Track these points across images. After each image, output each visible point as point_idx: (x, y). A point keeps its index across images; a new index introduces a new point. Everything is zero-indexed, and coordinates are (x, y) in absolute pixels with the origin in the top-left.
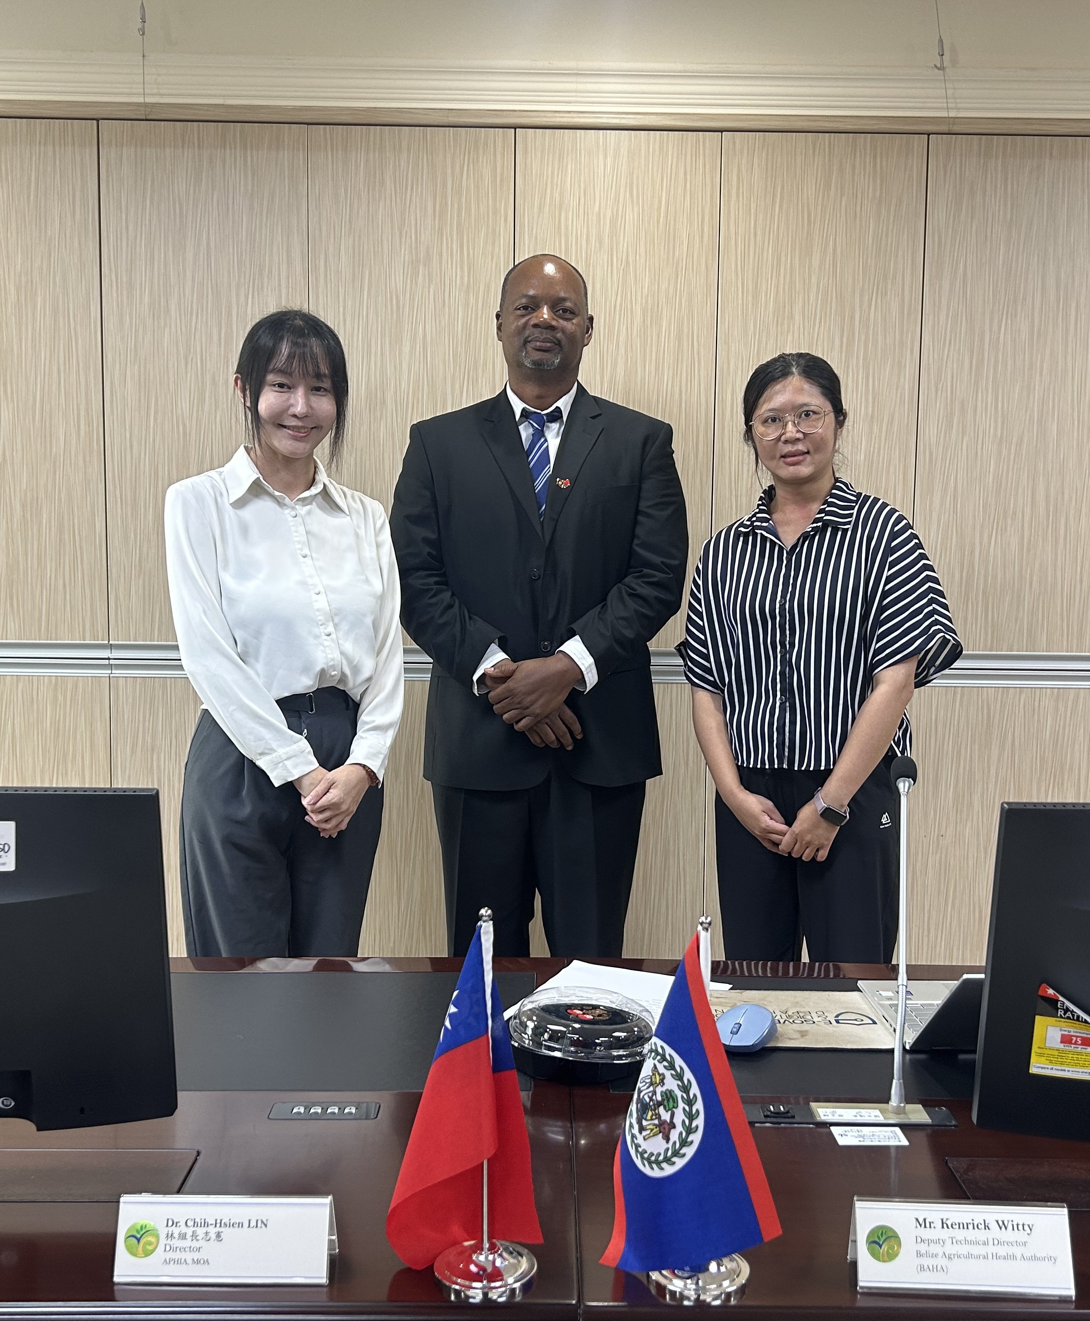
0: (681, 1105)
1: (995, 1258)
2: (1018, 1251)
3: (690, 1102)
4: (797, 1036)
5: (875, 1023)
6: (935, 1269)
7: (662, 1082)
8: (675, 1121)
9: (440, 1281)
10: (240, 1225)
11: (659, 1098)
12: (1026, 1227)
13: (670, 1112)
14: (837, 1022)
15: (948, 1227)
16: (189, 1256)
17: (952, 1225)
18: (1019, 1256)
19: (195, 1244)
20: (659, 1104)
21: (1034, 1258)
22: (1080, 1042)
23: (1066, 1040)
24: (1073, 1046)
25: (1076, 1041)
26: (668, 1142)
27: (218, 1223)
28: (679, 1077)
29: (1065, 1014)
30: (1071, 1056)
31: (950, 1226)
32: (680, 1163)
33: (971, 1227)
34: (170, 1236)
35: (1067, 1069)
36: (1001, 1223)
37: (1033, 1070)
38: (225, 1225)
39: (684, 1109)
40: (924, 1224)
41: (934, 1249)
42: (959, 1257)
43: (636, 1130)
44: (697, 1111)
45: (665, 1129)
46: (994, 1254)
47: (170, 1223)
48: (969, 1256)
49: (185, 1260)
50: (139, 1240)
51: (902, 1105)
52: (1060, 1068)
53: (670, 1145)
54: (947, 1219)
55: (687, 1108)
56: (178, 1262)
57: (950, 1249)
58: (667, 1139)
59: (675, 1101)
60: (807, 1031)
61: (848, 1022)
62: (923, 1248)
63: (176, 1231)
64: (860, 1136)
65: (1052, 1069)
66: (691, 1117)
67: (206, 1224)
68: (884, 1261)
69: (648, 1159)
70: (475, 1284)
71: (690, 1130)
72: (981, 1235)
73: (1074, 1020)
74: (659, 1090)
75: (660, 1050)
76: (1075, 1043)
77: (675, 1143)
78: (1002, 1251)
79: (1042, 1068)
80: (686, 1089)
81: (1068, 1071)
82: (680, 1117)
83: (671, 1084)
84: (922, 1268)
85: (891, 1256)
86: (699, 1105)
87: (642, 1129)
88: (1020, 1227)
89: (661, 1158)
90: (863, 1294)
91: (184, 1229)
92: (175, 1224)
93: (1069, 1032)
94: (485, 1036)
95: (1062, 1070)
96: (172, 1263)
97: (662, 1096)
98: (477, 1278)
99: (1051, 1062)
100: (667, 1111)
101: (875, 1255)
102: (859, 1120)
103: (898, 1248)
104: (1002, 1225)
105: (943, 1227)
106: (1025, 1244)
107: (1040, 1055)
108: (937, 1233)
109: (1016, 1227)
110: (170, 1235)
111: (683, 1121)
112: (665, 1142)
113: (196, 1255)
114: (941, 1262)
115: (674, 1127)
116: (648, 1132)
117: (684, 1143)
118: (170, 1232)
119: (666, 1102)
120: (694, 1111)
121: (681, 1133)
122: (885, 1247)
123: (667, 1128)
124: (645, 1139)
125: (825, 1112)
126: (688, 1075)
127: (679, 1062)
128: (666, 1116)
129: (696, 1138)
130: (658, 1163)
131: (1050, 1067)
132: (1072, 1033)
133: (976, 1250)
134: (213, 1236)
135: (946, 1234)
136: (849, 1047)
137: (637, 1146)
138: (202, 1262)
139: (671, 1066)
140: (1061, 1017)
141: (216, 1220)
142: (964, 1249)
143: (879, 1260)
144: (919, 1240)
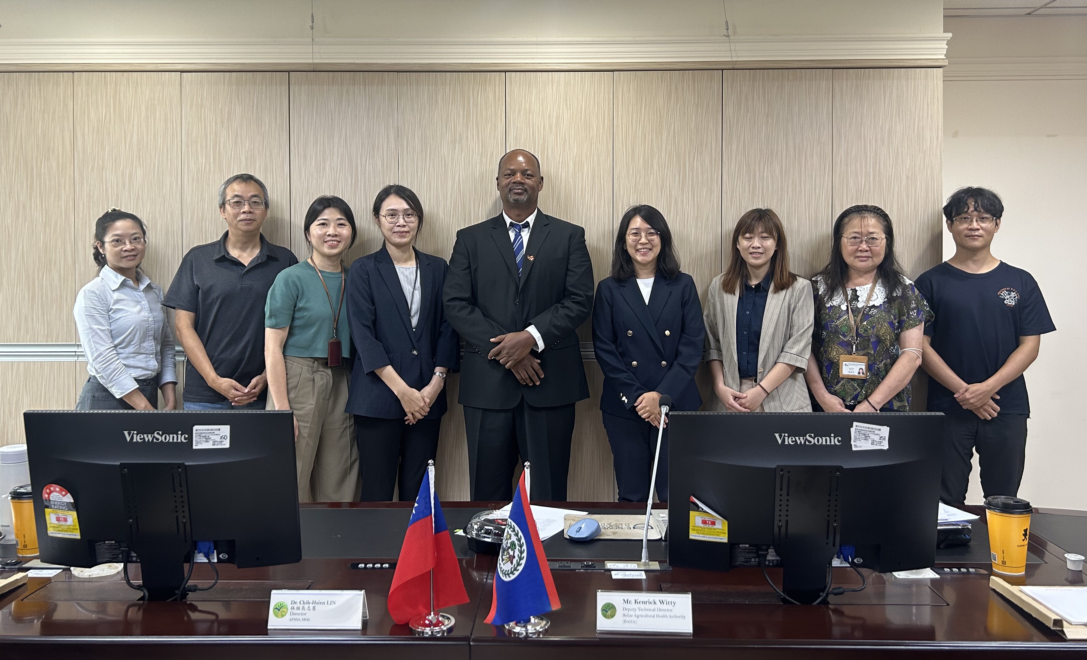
0: (517, 547)
1: (658, 617)
2: (668, 614)
3: (521, 546)
4: (613, 534)
5: (653, 528)
6: (630, 623)
7: (510, 538)
8: (515, 555)
9: (412, 629)
10: (324, 603)
11: (509, 545)
12: (673, 603)
13: (513, 552)
14: (633, 528)
15: (637, 603)
16: (301, 617)
17: (640, 602)
18: (668, 616)
19: (303, 612)
20: (509, 548)
21: (675, 617)
22: (710, 524)
23: (703, 523)
27: (314, 602)
28: (517, 535)
30: (707, 531)
32: (517, 573)
33: (648, 603)
34: (293, 608)
37: (692, 538)
38: (317, 603)
39: (518, 549)
40: (627, 602)
41: (631, 613)
42: (642, 616)
43: (501, 562)
46: (658, 615)
47: (293, 602)
48: (646, 616)
49: (299, 620)
50: (279, 610)
51: (647, 562)
53: (513, 566)
54: (637, 600)
55: (520, 549)
56: (296, 620)
57: (638, 613)
58: (512, 563)
59: (515, 546)
60: (617, 532)
61: (639, 528)
62: (626, 612)
63: (295, 606)
64: (624, 575)
65: (699, 537)
66: (521, 552)
67: (309, 603)
68: (608, 620)
69: (505, 573)
70: (427, 629)
71: (521, 559)
72: (652, 606)
73: (706, 514)
74: (509, 541)
75: (510, 524)
76: (708, 525)
77: (515, 565)
78: (661, 613)
79: (695, 536)
80: (519, 540)
81: (705, 538)
82: (517, 553)
83: (514, 538)
84: (625, 621)
85: (612, 616)
86: (525, 547)
87: (503, 560)
88: (670, 603)
89: (510, 572)
90: (597, 634)
91: (299, 605)
92: (295, 603)
93: (705, 519)
94: (430, 517)
95: (702, 538)
96: (293, 621)
97: (511, 545)
98: (429, 626)
99: (699, 533)
101: (605, 616)
102: (625, 568)
103: (615, 613)
104: (662, 602)
105: (635, 603)
106: (671, 610)
107: (693, 530)
108: (633, 606)
109: (668, 603)
111: (518, 555)
112: (511, 565)
113: (304, 617)
114: (634, 618)
115: (515, 558)
116: (505, 562)
117: (519, 564)
119: (512, 548)
120: (523, 550)
121: (517, 561)
122: (609, 613)
123: (512, 560)
124: (504, 565)
125: (611, 565)
126: (520, 534)
127: (517, 528)
129: (523, 562)
130: (508, 574)
131: (698, 535)
133: (652, 613)
134: (311, 608)
135: (637, 606)
136: (635, 539)
137: (501, 568)
138: (307, 620)
139: (514, 531)
140: (701, 512)
142: (644, 613)
143: (606, 619)
144: (624, 609)
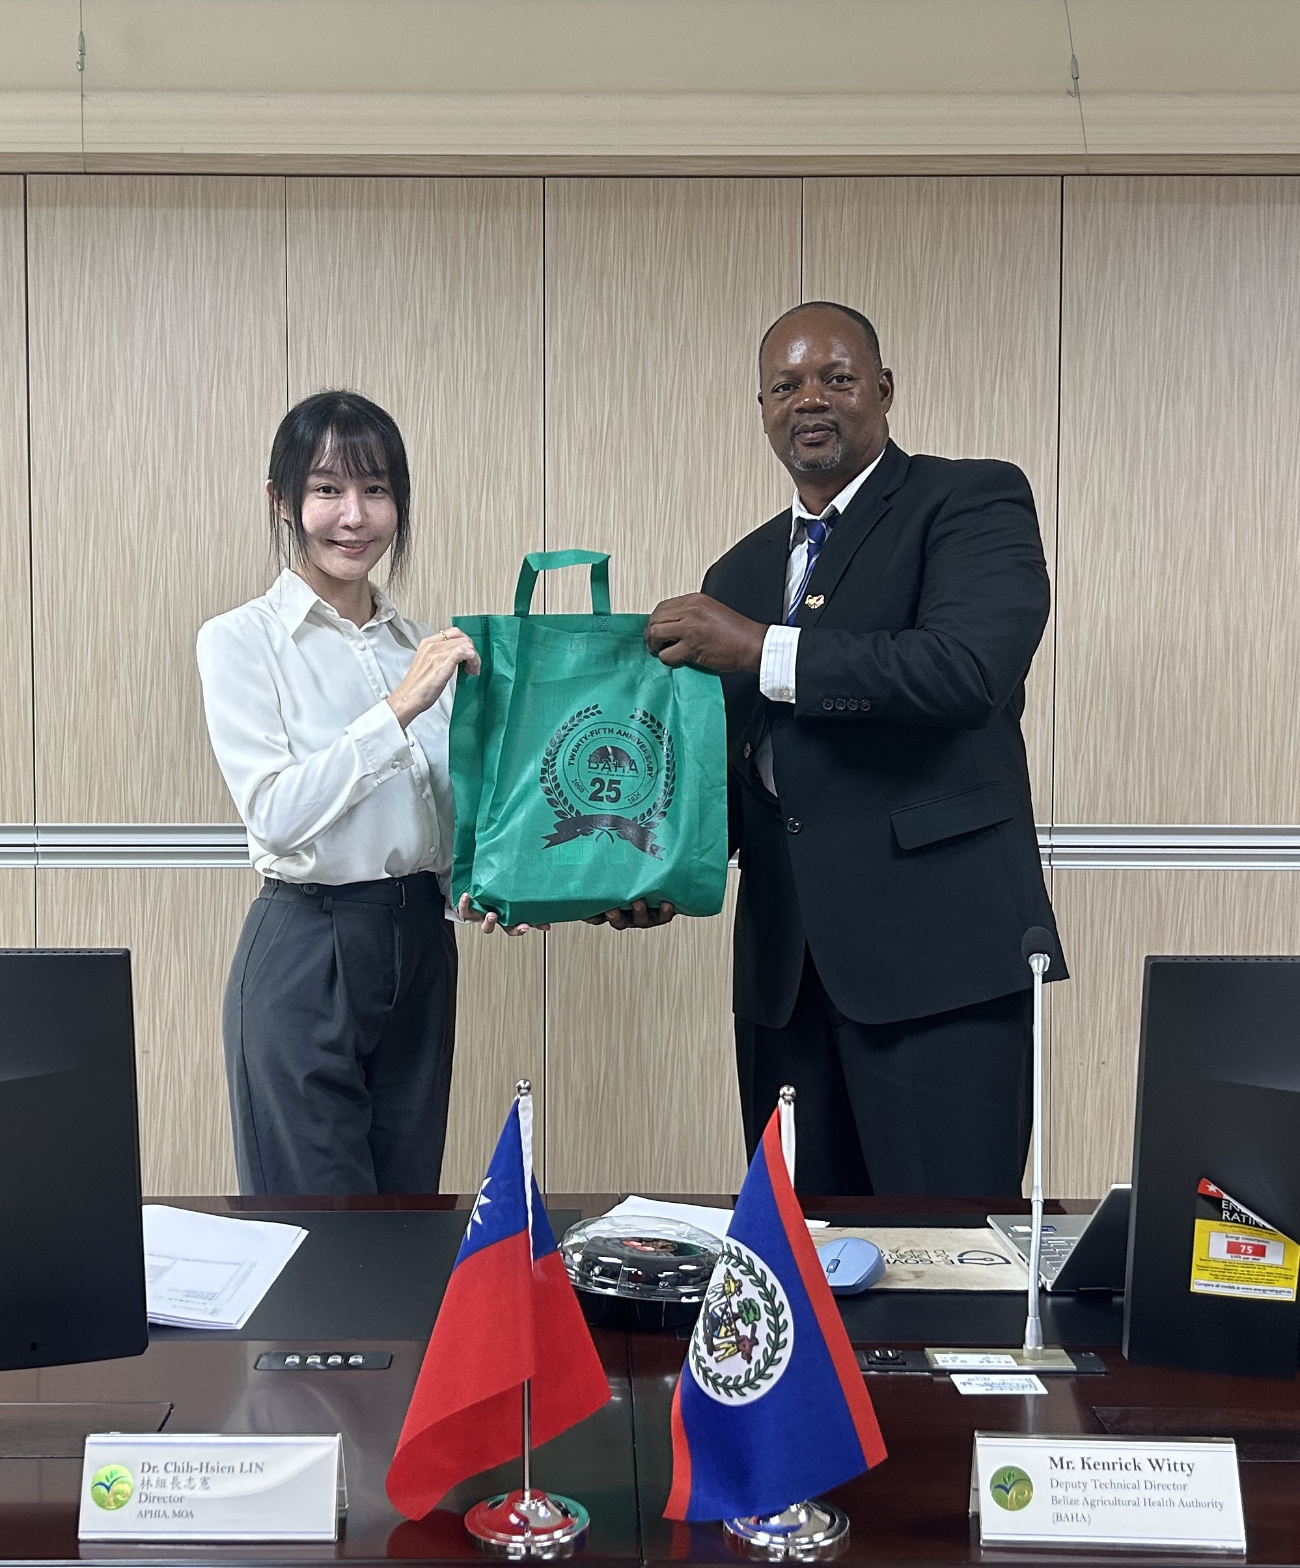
0: (765, 1316)
1: (1147, 1504)
2: (1176, 1496)
3: (776, 1312)
4: (911, 1277)
5: (1008, 1262)
6: (1074, 1518)
7: (739, 1290)
8: (757, 1336)
9: (473, 1537)
10: (231, 1469)
11: (736, 1310)
12: (1186, 1467)
13: (750, 1326)
14: (961, 1261)
15: (1090, 1468)
16: (169, 1508)
17: (1095, 1465)
18: (1177, 1502)
19: (177, 1493)
20: (736, 1317)
21: (1197, 1504)
22: (1251, 1251)
23: (1233, 1248)
24: (1242, 1256)
25: (1246, 1250)
26: (749, 1362)
27: (204, 1467)
28: (761, 1282)
29: (1231, 1216)
30: (1240, 1269)
31: (1092, 1467)
32: (766, 1386)
33: (1117, 1467)
35: (1236, 1286)
36: (1154, 1463)
37: (1195, 1288)
38: (213, 1469)
39: (768, 1320)
40: (1061, 1464)
41: (1074, 1494)
42: (1104, 1503)
43: (704, 1352)
44: (785, 1322)
45: (745, 1346)
46: (1147, 1500)
47: (146, 1468)
48: (1116, 1502)
49: (164, 1512)
50: (108, 1488)
51: (1040, 1348)
52: (1227, 1285)
53: (752, 1365)
54: (1089, 1458)
55: (772, 1319)
56: (156, 1514)
57: (1093, 1494)
58: (749, 1359)
59: (756, 1311)
60: (922, 1272)
61: (973, 1261)
62: (1060, 1493)
63: (153, 1477)
64: (988, 1385)
65: (1218, 1286)
66: (778, 1329)
67: (189, 1469)
68: (1012, 1509)
69: (724, 1386)
70: (515, 1538)
72: (1131, 1476)
73: (1242, 1223)
74: (735, 1300)
75: (735, 1252)
76: (1245, 1253)
77: (758, 1362)
78: (1156, 1495)
79: (1206, 1285)
80: (769, 1296)
81: (1238, 1288)
82: (763, 1330)
83: (751, 1292)
84: (1059, 1517)
85: (1021, 1503)
86: (787, 1315)
87: (712, 1350)
88: (1178, 1467)
89: (742, 1381)
90: (987, 1549)
91: (162, 1475)
92: (152, 1468)
93: (1237, 1238)
94: (525, 1232)
95: (1230, 1287)
96: (149, 1516)
97: (739, 1307)
98: (518, 1530)
99: (1216, 1277)
100: (747, 1325)
101: (1002, 1502)
102: (986, 1366)
103: (1029, 1494)
104: (1156, 1465)
105: (1083, 1468)
106: (1183, 1487)
107: (1202, 1268)
108: (1078, 1473)
109: (1173, 1467)
110: (146, 1482)
111: (768, 1336)
112: (745, 1362)
113: (177, 1506)
114: (1081, 1509)
115: (757, 1343)
116: (723, 1351)
117: (770, 1361)
118: (146, 1479)
119: (744, 1315)
120: (781, 1323)
121: (766, 1350)
122: (1013, 1492)
123: (747, 1347)
124: (717, 1361)
125: (943, 1359)
126: (772, 1279)
127: (759, 1264)
128: (745, 1331)
129: (785, 1354)
130: (738, 1388)
131: (1215, 1284)
132: (1241, 1241)
134: (198, 1482)
135: (1088, 1475)
136: (976, 1288)
137: (706, 1371)
138: (185, 1514)
139: (750, 1270)
140: (1226, 1220)
141: (202, 1464)
142: (1109, 1495)
143: (1006, 1508)
144: (1055, 1484)
